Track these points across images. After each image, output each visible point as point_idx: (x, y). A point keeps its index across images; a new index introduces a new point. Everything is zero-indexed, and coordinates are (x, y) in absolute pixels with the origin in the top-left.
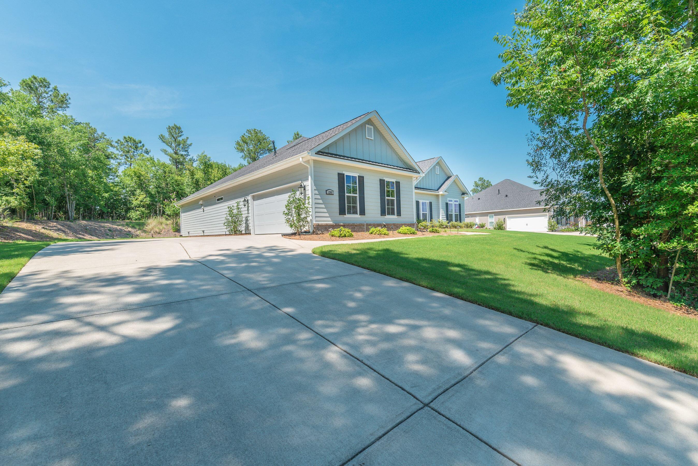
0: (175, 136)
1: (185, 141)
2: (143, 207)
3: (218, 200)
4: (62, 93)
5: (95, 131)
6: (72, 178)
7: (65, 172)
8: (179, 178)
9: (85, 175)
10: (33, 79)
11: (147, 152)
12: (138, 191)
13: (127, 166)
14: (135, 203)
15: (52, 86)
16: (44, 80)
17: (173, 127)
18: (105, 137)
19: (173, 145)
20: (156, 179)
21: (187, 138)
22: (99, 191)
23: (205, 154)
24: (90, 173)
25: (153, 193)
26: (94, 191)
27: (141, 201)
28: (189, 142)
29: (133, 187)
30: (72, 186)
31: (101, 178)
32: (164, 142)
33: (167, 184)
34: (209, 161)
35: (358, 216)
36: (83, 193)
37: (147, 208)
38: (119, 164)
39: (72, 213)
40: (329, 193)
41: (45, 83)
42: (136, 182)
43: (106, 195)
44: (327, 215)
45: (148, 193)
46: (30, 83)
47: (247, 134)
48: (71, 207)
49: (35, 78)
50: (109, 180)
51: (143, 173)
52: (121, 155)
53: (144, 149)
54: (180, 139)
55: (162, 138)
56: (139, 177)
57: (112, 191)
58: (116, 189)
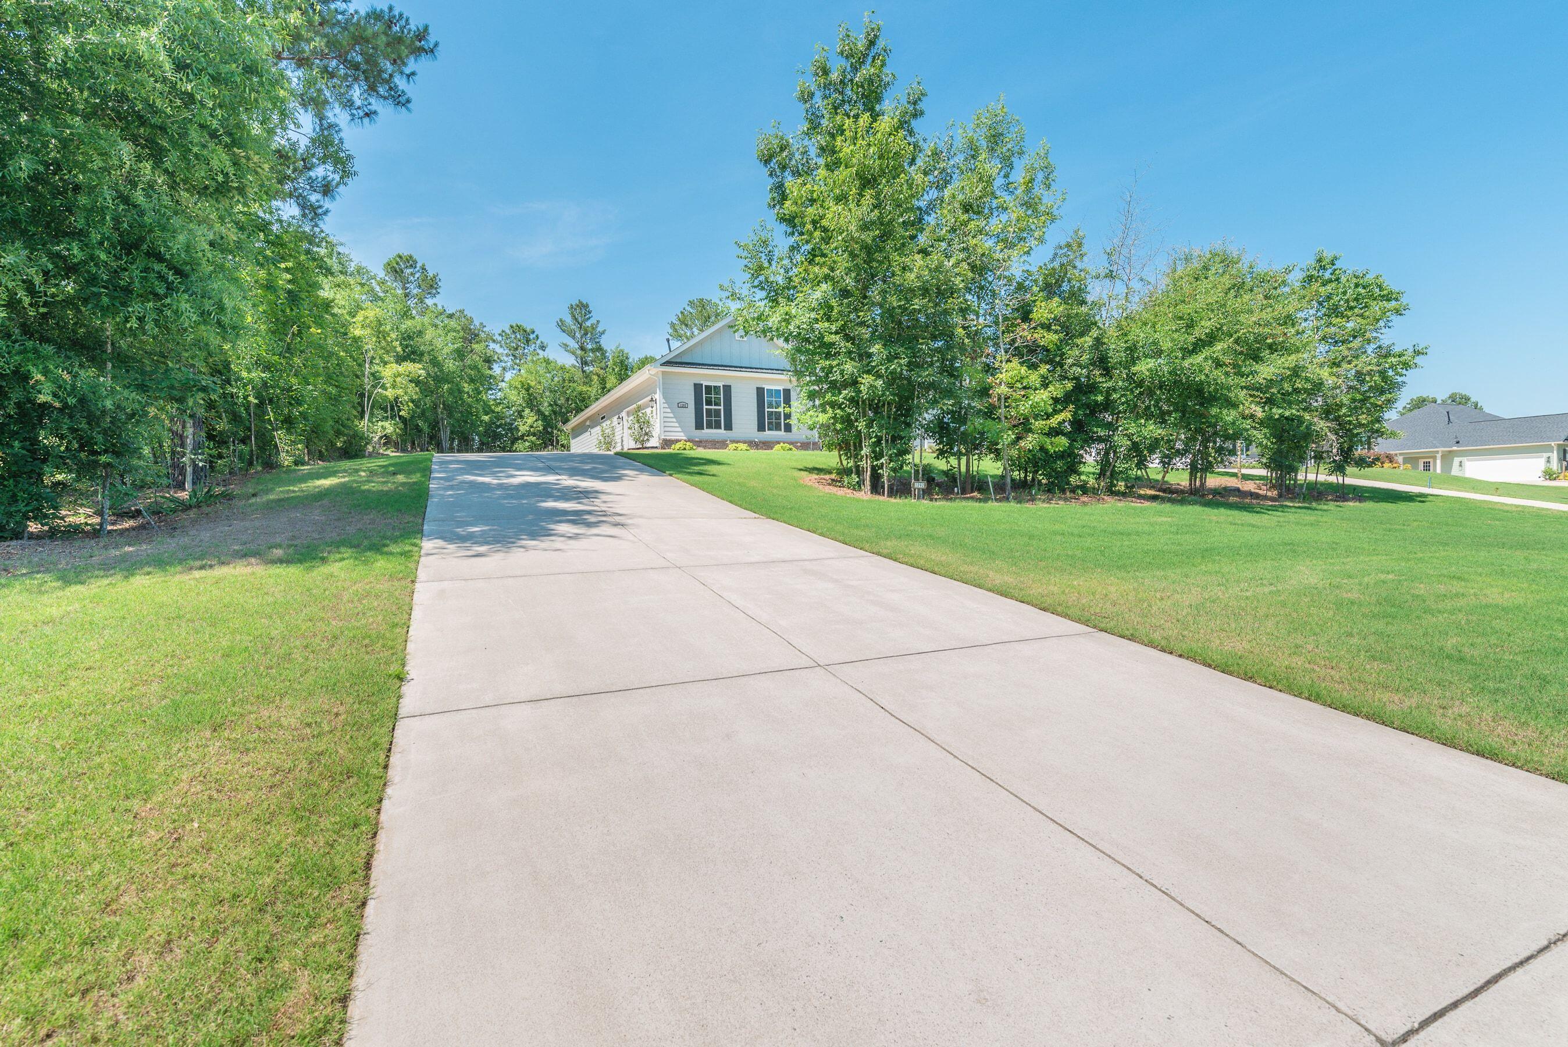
0: (580, 320)
1: (594, 327)
2: (534, 435)
3: (602, 418)
4: (431, 274)
5: (471, 320)
6: (446, 395)
7: (437, 388)
8: (584, 389)
9: (460, 391)
10: (398, 259)
11: (543, 348)
12: (527, 411)
13: (514, 372)
14: (523, 429)
15: (418, 265)
16: (411, 257)
17: (578, 306)
18: (484, 329)
19: (578, 335)
20: (551, 391)
21: (598, 322)
22: (478, 412)
23: (621, 348)
24: (467, 387)
25: (547, 413)
26: (471, 413)
27: (531, 427)
28: (600, 329)
29: (520, 405)
30: (447, 407)
31: (479, 393)
32: (564, 331)
33: (568, 399)
34: (627, 358)
35: (722, 431)
36: (458, 415)
37: (540, 436)
38: (504, 369)
39: (446, 444)
40: (684, 406)
41: (411, 262)
42: (523, 398)
43: (486, 418)
44: (679, 429)
45: (539, 412)
46: (395, 265)
47: (689, 308)
48: (445, 435)
49: (400, 257)
50: (490, 396)
51: (533, 384)
52: (507, 355)
53: (538, 342)
54: (588, 324)
55: (561, 325)
56: (527, 390)
57: (493, 412)
58: (498, 409)
